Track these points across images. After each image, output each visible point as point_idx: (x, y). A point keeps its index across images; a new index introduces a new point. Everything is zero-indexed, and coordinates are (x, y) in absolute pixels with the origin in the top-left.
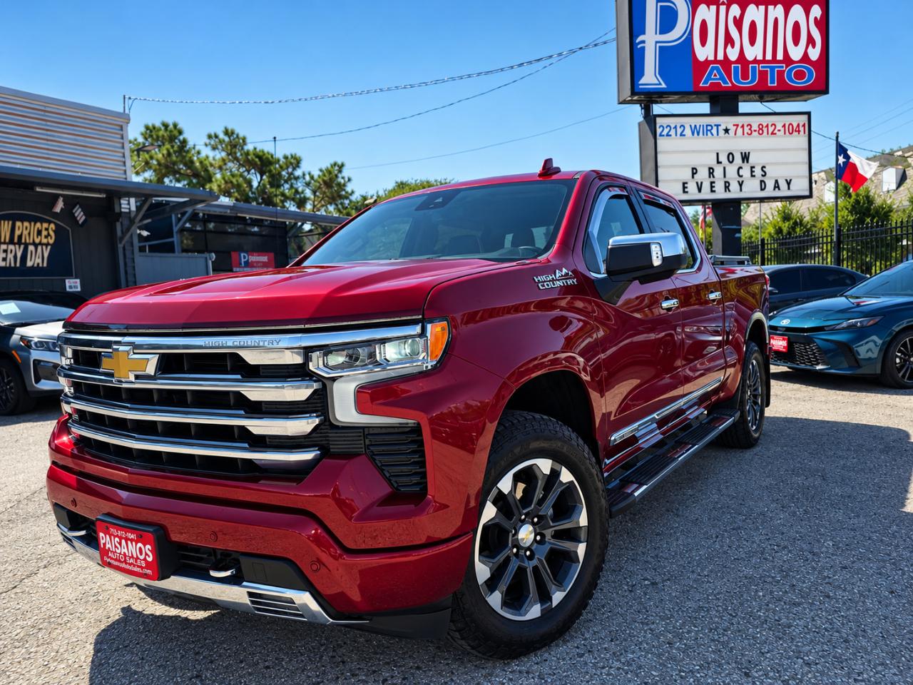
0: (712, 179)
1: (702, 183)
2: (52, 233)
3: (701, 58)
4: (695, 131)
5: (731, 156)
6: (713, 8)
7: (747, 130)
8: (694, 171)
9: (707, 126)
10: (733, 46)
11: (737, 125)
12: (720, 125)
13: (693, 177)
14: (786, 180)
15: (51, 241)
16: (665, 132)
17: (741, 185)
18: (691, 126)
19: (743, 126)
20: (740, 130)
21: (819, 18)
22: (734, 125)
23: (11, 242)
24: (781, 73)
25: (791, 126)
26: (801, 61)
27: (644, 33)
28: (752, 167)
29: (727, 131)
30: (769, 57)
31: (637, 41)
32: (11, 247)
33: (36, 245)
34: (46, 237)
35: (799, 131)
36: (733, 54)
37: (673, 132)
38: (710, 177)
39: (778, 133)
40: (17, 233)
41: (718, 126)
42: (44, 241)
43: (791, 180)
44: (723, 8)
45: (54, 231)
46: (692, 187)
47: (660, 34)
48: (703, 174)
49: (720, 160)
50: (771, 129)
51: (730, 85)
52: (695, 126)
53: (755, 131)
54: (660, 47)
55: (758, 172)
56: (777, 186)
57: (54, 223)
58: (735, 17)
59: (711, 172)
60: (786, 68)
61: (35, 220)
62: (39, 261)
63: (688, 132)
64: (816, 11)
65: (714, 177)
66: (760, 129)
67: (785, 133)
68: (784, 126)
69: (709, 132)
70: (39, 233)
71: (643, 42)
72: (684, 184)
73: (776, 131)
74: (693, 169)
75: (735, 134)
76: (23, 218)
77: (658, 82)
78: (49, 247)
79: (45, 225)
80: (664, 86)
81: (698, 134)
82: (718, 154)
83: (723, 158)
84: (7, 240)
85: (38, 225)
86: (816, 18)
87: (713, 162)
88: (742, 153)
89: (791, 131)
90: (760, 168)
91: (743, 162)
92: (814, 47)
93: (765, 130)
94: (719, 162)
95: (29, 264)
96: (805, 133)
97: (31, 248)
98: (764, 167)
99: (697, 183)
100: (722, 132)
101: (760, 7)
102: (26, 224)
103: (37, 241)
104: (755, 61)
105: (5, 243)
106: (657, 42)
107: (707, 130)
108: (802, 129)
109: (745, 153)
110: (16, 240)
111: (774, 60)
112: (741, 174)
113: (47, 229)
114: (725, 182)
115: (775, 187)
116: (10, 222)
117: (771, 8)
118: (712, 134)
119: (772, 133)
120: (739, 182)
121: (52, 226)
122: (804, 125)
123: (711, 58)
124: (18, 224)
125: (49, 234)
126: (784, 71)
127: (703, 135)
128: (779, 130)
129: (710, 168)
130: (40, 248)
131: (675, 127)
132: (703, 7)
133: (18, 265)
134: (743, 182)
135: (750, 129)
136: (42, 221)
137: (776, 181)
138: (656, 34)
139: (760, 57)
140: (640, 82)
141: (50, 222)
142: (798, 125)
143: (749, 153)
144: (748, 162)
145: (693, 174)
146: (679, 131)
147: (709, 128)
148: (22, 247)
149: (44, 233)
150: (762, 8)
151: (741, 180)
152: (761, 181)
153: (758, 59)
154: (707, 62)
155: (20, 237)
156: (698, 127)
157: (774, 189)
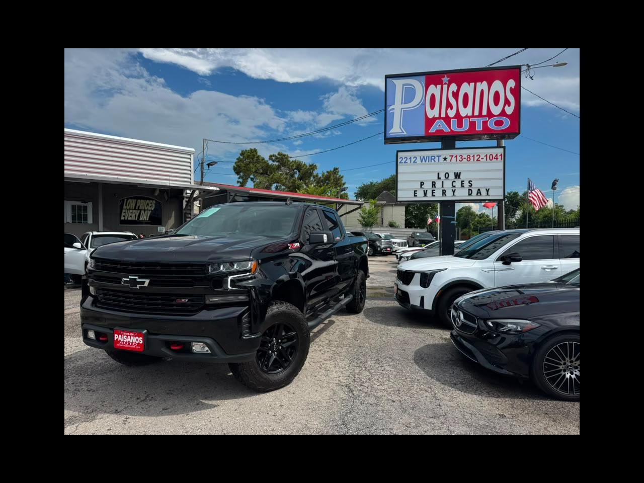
0: (434, 189)
1: (427, 191)
2: (154, 205)
3: (430, 116)
4: (423, 159)
5: (447, 175)
6: (439, 87)
7: (459, 158)
8: (422, 184)
9: (431, 157)
10: (451, 109)
11: (452, 156)
12: (440, 156)
13: (421, 187)
14: (486, 189)
15: (153, 209)
16: (403, 161)
17: (454, 192)
18: (420, 157)
19: (456, 157)
20: (454, 159)
21: (513, 88)
22: (450, 156)
23: (135, 209)
24: (485, 123)
25: (491, 156)
26: (499, 115)
27: (394, 104)
28: (462, 181)
29: (445, 159)
30: (477, 113)
31: (389, 109)
32: (134, 211)
33: (145, 210)
34: (151, 207)
35: (497, 159)
36: (452, 113)
37: (408, 161)
38: (433, 187)
39: (481, 160)
40: (138, 205)
41: (439, 156)
42: (149, 209)
43: (489, 189)
44: (445, 87)
45: (155, 204)
46: (420, 194)
47: (404, 104)
48: (428, 186)
49: (440, 177)
50: (476, 158)
51: (450, 131)
52: (424, 157)
53: (465, 158)
54: (404, 111)
55: (466, 184)
56: (479, 192)
57: (156, 201)
58: (453, 92)
59: (434, 184)
60: (489, 120)
61: (147, 199)
62: (145, 218)
63: (418, 161)
64: (511, 83)
65: (435, 187)
66: (468, 158)
67: (486, 160)
68: (486, 156)
69: (433, 161)
70: (148, 205)
71: (393, 109)
72: (415, 191)
73: (480, 159)
74: (421, 182)
75: (451, 161)
76: (141, 198)
77: (401, 131)
78: (150, 211)
79: (151, 201)
80: (405, 133)
81: (425, 161)
82: (438, 174)
83: (442, 176)
84: (133, 208)
85: (148, 201)
86: (511, 88)
87: (435, 178)
88: (455, 173)
89: (491, 159)
90: (468, 182)
91: (456, 177)
92: (509, 105)
93: (472, 158)
94: (439, 178)
95: (141, 219)
96: (501, 159)
97: (143, 212)
98: (471, 181)
99: (424, 191)
100: (441, 159)
101: (471, 84)
102: (142, 201)
103: (146, 209)
104: (467, 117)
105: (132, 209)
106: (402, 109)
107: (431, 159)
108: (499, 158)
109: (457, 173)
110: (137, 208)
111: (480, 115)
112: (454, 185)
113: (151, 203)
114: (443, 190)
115: (478, 193)
116: (136, 200)
117: (478, 84)
118: (435, 161)
119: (477, 160)
120: (453, 190)
121: (154, 202)
122: (501, 155)
123: (437, 116)
124: (139, 201)
125: (152, 206)
126: (487, 121)
127: (429, 161)
128: (482, 158)
129: (433, 182)
130: (146, 211)
131: (410, 158)
132: (432, 87)
133: (136, 219)
134: (455, 190)
135: (461, 158)
136: (150, 199)
137: (479, 190)
138: (402, 104)
139: (470, 114)
140: (390, 132)
141: (153, 200)
142: (497, 155)
143: (460, 173)
144: (459, 178)
145: (421, 185)
146: (413, 160)
147: (433, 158)
148: (139, 211)
149: (150, 205)
150: (472, 84)
151: (454, 189)
152: (469, 190)
153: (468, 115)
154: (434, 119)
155: (139, 207)
156: (425, 157)
157: (477, 194)
